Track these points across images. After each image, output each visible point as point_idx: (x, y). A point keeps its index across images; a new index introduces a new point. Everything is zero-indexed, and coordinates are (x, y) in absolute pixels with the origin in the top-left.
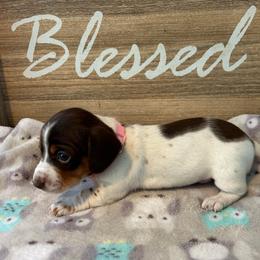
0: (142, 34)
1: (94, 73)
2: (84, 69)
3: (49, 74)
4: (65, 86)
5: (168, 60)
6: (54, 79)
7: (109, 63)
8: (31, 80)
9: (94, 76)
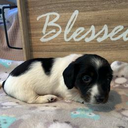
0: (97, 20)
1: (72, 39)
2: (68, 37)
3: (52, 40)
4: (58, 45)
5: (109, 33)
6: (54, 42)
7: (80, 34)
8: (43, 42)
9: (72, 41)
